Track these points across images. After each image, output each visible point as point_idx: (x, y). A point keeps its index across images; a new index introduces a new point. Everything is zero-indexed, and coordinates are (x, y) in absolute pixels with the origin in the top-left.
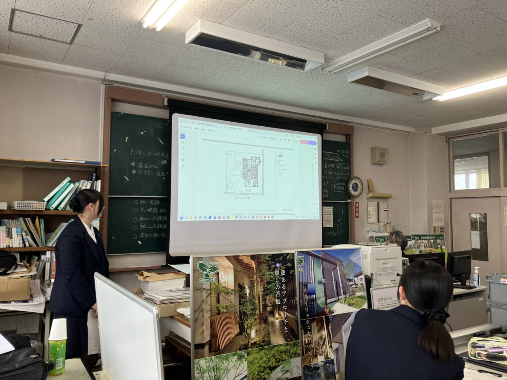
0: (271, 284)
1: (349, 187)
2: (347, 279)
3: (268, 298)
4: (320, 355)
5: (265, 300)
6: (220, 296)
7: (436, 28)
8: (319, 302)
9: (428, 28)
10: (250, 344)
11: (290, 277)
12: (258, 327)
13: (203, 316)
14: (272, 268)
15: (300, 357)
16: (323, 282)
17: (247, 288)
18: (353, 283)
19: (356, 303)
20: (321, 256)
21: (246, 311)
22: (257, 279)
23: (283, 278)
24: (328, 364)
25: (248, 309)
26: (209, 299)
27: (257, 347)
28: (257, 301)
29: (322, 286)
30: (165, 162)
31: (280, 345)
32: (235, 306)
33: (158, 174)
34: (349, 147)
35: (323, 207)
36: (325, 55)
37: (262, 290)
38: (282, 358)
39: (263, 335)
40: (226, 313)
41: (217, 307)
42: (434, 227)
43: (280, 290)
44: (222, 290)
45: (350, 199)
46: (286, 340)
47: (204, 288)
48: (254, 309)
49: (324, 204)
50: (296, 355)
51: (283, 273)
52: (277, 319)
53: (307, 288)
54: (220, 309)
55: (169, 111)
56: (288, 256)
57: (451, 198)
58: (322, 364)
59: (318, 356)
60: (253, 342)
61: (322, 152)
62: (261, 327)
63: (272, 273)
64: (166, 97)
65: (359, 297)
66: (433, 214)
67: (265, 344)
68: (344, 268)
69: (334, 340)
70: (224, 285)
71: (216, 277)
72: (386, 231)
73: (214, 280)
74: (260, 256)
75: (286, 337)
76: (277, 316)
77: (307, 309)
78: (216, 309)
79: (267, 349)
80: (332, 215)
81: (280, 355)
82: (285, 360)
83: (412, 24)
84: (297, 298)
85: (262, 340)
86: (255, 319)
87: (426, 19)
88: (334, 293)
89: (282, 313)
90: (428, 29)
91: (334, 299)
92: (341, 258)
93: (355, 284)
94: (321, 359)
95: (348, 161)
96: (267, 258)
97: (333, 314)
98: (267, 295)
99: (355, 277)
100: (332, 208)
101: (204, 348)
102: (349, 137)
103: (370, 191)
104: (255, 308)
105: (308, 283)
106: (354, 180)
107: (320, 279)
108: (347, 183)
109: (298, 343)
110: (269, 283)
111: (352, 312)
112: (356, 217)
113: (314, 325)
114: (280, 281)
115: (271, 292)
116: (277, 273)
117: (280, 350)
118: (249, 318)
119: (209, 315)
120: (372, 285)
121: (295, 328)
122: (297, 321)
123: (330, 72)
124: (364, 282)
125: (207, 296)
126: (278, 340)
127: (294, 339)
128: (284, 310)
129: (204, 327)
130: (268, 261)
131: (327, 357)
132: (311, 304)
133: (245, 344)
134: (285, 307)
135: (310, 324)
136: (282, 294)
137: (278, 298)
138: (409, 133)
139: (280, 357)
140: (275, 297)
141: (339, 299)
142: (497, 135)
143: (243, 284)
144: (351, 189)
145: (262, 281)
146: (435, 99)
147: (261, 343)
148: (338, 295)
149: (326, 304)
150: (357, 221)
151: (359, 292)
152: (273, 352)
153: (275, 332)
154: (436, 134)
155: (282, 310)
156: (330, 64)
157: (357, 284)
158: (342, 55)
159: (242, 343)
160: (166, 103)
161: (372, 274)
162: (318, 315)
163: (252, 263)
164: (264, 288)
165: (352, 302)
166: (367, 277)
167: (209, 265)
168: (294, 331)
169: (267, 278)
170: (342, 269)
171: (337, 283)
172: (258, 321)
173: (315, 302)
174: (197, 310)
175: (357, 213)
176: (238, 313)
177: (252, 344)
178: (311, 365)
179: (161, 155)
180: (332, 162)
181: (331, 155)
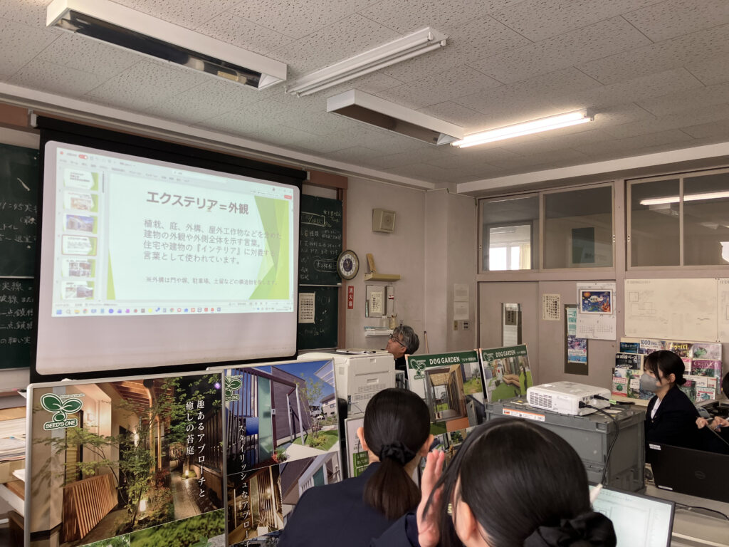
0: (178, 424)
1: (339, 266)
2: (310, 407)
3: (172, 446)
4: (261, 525)
5: (167, 449)
6: (84, 449)
7: (440, 42)
8: (263, 444)
9: (429, 40)
10: (136, 522)
11: (212, 411)
12: (152, 494)
13: (49, 485)
14: (182, 399)
15: (224, 535)
16: (272, 413)
17: (135, 432)
18: (320, 412)
19: (323, 442)
20: (271, 374)
21: (131, 470)
22: (153, 417)
23: (201, 413)
24: (273, 539)
25: (136, 465)
26: (62, 456)
27: (149, 526)
28: (152, 453)
29: (270, 420)
30: (33, 219)
31: (191, 518)
32: (112, 463)
33: (19, 240)
34: (342, 207)
35: (300, 294)
36: (288, 67)
37: (163, 434)
38: (194, 538)
39: (160, 507)
40: (94, 475)
41: (78, 467)
42: (456, 322)
43: (193, 432)
44: (88, 439)
45: (340, 282)
46: (202, 509)
47: (52, 438)
48: (147, 466)
49: (301, 289)
50: (217, 531)
51: (201, 404)
52: (187, 478)
53: (245, 425)
54: (83, 470)
55: (39, 136)
56: (211, 378)
57: (478, 282)
58: (264, 538)
59: (259, 528)
60: (142, 518)
61: (300, 213)
62: (158, 494)
63: (181, 406)
64: (34, 112)
65: (328, 433)
66: (455, 304)
67: (164, 519)
68: (306, 391)
69: (286, 501)
70: (91, 430)
71: (77, 419)
72: (389, 327)
73: (73, 423)
74: (160, 381)
75: (202, 505)
76: (187, 473)
77: (242, 457)
78: (75, 471)
79: (168, 528)
80: (314, 306)
81: (189, 535)
82: (198, 541)
83: (406, 32)
84: (223, 444)
85: (160, 513)
86: (149, 481)
87: (425, 27)
88: (289, 430)
89: (196, 469)
90: (429, 43)
91: (288, 439)
92: (302, 375)
93: (322, 413)
94: (262, 531)
95: (338, 227)
96: (173, 384)
97: (285, 462)
98: (171, 441)
99: (323, 402)
100: (314, 294)
101: (49, 538)
102: (341, 191)
103: (369, 271)
104: (148, 464)
105: (246, 416)
106: (346, 255)
107: (266, 410)
108: (336, 258)
109: (222, 512)
110: (174, 423)
111: (316, 457)
112: (349, 308)
113: (254, 480)
114: (195, 418)
115: (179, 437)
116: (189, 406)
117: (190, 526)
118: (138, 481)
119: (62, 482)
120: (349, 413)
121: (217, 489)
122: (221, 479)
123: (300, 94)
124: (336, 410)
125: (59, 451)
126: (187, 511)
127: (215, 507)
128: (200, 464)
129: (51, 503)
130: (176, 387)
131: (272, 528)
132: (250, 449)
133: (127, 524)
134: (202, 459)
135: (247, 480)
136: (196, 438)
137: (191, 444)
138: (426, 189)
139: (189, 538)
140: (185, 445)
141: (296, 438)
142: (537, 199)
143: (129, 426)
144: (341, 267)
145: (163, 419)
146: (454, 144)
147: (158, 519)
148: (295, 432)
149: (275, 446)
150: (349, 314)
151: (327, 424)
152: (177, 531)
153: (182, 498)
154: (462, 193)
155: (197, 463)
156: (298, 81)
157: (326, 414)
158: (313, 70)
159: (121, 522)
160: (34, 123)
161: (349, 397)
162: (261, 464)
163: (145, 392)
164: (165, 431)
165: (316, 440)
166: (341, 402)
167: (63, 400)
168: (216, 494)
169: (173, 414)
170: (304, 391)
171: (294, 415)
172: (153, 483)
173: (256, 445)
174: (38, 476)
175: (351, 302)
176: (118, 474)
177: (140, 522)
178: (245, 542)
179: (24, 208)
180: (315, 228)
181: (314, 217)
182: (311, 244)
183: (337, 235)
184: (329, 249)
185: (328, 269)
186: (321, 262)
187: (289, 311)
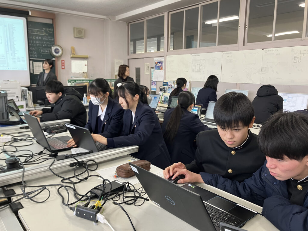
34: (53, 27)
35: (34, 63)
45: (55, 58)
49: (34, 61)
57: (129, 59)
66: (115, 68)
95: (52, 35)
102: (54, 20)
103: (72, 54)
106: (56, 47)
112: (63, 69)
138: (104, 19)
144: (53, 52)
150: (63, 71)
154: (118, 20)
175: (63, 66)
180: (39, 36)
181: (38, 31)
182: (37, 42)
183: (52, 39)
184: (47, 44)
185: (47, 53)
186: (43, 50)
187: (25, 70)
